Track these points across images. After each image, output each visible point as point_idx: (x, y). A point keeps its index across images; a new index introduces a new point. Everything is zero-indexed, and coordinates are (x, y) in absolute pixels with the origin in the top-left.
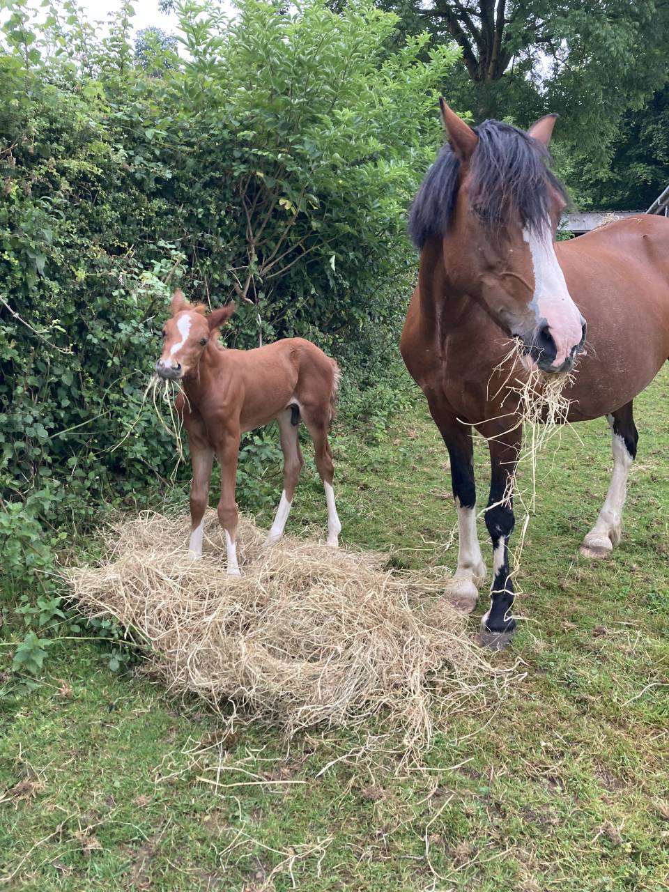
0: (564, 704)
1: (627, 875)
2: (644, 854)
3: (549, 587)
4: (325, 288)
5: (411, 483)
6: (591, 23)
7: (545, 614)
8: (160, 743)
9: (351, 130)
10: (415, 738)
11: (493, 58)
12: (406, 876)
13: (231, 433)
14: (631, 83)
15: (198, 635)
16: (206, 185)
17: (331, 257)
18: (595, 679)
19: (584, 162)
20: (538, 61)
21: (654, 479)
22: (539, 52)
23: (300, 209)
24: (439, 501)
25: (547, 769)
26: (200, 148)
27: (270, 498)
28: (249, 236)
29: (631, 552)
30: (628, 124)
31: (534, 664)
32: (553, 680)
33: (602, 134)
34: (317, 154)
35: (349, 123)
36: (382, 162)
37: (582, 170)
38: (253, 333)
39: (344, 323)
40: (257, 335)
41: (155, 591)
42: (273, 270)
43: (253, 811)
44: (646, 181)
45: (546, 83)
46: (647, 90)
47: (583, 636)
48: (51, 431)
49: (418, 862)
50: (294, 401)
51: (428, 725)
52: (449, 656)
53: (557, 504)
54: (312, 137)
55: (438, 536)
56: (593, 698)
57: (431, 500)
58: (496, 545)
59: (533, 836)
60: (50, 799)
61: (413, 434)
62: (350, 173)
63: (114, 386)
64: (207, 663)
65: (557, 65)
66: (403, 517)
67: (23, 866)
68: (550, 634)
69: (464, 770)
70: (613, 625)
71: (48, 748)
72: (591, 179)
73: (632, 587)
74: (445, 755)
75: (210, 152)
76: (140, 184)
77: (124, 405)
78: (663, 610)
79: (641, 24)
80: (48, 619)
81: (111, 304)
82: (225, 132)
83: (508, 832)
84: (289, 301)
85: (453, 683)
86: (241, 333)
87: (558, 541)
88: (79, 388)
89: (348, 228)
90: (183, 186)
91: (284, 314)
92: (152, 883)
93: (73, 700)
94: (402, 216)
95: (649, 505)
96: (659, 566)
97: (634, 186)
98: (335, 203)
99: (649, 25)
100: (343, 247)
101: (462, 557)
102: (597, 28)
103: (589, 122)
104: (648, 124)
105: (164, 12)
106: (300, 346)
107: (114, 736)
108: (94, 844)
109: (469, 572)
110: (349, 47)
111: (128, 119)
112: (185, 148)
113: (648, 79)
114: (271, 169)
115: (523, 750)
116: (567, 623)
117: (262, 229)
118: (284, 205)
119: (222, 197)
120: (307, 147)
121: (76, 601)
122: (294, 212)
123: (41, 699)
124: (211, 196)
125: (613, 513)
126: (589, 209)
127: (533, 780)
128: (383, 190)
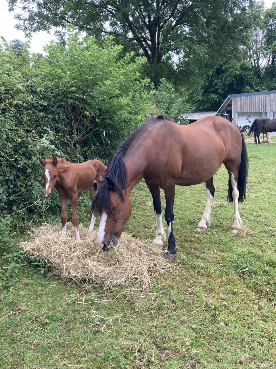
0: (193, 273)
1: (213, 314)
2: (218, 309)
3: (186, 241)
4: (101, 143)
5: (137, 211)
6: (191, 45)
7: (186, 249)
8: (62, 294)
9: (110, 88)
10: (146, 286)
11: (156, 56)
12: (147, 321)
13: (74, 192)
14: (207, 65)
15: (72, 259)
16: (58, 107)
17: (104, 132)
18: (202, 265)
19: (192, 93)
20: (173, 57)
21: (221, 206)
22: (173, 54)
23: (92, 115)
24: (148, 217)
25: (188, 290)
26: (56, 94)
27: (87, 218)
28: (73, 124)
29: (214, 229)
30: (208, 79)
31: (183, 262)
32: (189, 267)
33: (198, 84)
34: (98, 96)
35: (109, 85)
36: (120, 98)
37: (192, 96)
38: (76, 160)
39: (108, 156)
40: (77, 160)
41: (55, 247)
42: (82, 137)
43: (96, 309)
44: (216, 100)
45: (177, 65)
46: (213, 68)
47: (198, 254)
48: (7, 197)
49: (150, 317)
50: (95, 182)
51: (150, 282)
52: (156, 262)
53: (188, 215)
54: (96, 90)
55: (148, 228)
56: (202, 271)
57: (145, 217)
58: (168, 225)
59: (185, 308)
60: (28, 312)
61: (136, 195)
62: (109, 102)
63: (28, 180)
64: (76, 268)
65: (180, 58)
66: (135, 222)
67: (24, 330)
68: (188, 254)
69: (162, 293)
70: (208, 250)
71: (24, 298)
72: (196, 100)
73: (214, 239)
74: (156, 290)
75: (59, 95)
76: (35, 107)
77: (33, 186)
78: (224, 245)
79: (209, 45)
80: (17, 258)
81: (27, 150)
82: (65, 88)
83: (177, 307)
84: (88, 148)
85: (157, 270)
86: (72, 160)
87: (189, 227)
88: (15, 181)
89: (110, 121)
90: (50, 107)
91: (87, 152)
92: (67, 330)
93: (29, 284)
94: (128, 117)
95: (219, 214)
96: (223, 233)
97: (212, 102)
98: (104, 112)
99: (213, 45)
100: (107, 128)
101: (158, 232)
102: (194, 46)
103: (193, 79)
104: (215, 79)
105: (27, 37)
106: (97, 162)
107: (45, 293)
108: (47, 321)
109: (160, 236)
110: (107, 59)
111: (31, 85)
112: (51, 94)
113: (213, 64)
114: (81, 101)
115: (181, 286)
116: (193, 251)
117: (78, 122)
118: (86, 114)
119: (64, 111)
120: (95, 93)
121: (25, 253)
122: (90, 116)
123: (18, 284)
124: (60, 111)
125: (207, 215)
126: (195, 111)
127: (184, 294)
128: (121, 108)
